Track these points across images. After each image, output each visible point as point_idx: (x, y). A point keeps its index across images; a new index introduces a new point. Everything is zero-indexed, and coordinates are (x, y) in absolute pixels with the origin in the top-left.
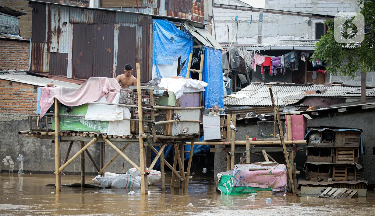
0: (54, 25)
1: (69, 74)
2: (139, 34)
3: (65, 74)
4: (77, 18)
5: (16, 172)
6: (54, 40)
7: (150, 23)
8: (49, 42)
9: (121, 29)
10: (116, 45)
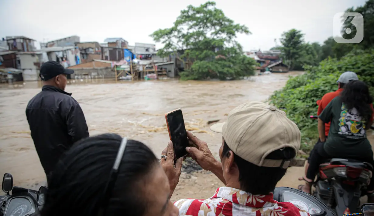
0: (105, 51)
2: (122, 52)
4: (110, 49)
5: (102, 78)
7: (124, 50)
8: (105, 54)
9: (118, 51)
10: (117, 54)
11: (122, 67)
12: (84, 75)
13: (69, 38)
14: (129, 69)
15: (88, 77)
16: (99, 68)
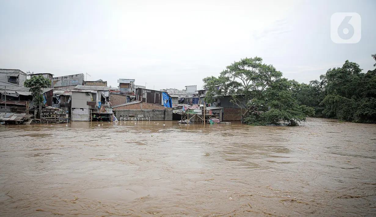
0: (143, 93)
1: (146, 102)
2: (159, 95)
3: (145, 102)
4: (148, 91)
5: (148, 120)
6: (143, 95)
7: (161, 93)
8: (142, 96)
9: (156, 94)
10: (155, 97)
11: (194, 111)
12: (130, 116)
13: (76, 75)
14: (201, 114)
15: (134, 119)
16: (146, 110)
